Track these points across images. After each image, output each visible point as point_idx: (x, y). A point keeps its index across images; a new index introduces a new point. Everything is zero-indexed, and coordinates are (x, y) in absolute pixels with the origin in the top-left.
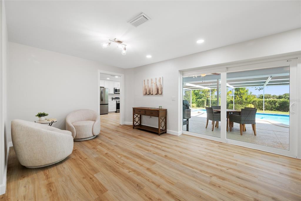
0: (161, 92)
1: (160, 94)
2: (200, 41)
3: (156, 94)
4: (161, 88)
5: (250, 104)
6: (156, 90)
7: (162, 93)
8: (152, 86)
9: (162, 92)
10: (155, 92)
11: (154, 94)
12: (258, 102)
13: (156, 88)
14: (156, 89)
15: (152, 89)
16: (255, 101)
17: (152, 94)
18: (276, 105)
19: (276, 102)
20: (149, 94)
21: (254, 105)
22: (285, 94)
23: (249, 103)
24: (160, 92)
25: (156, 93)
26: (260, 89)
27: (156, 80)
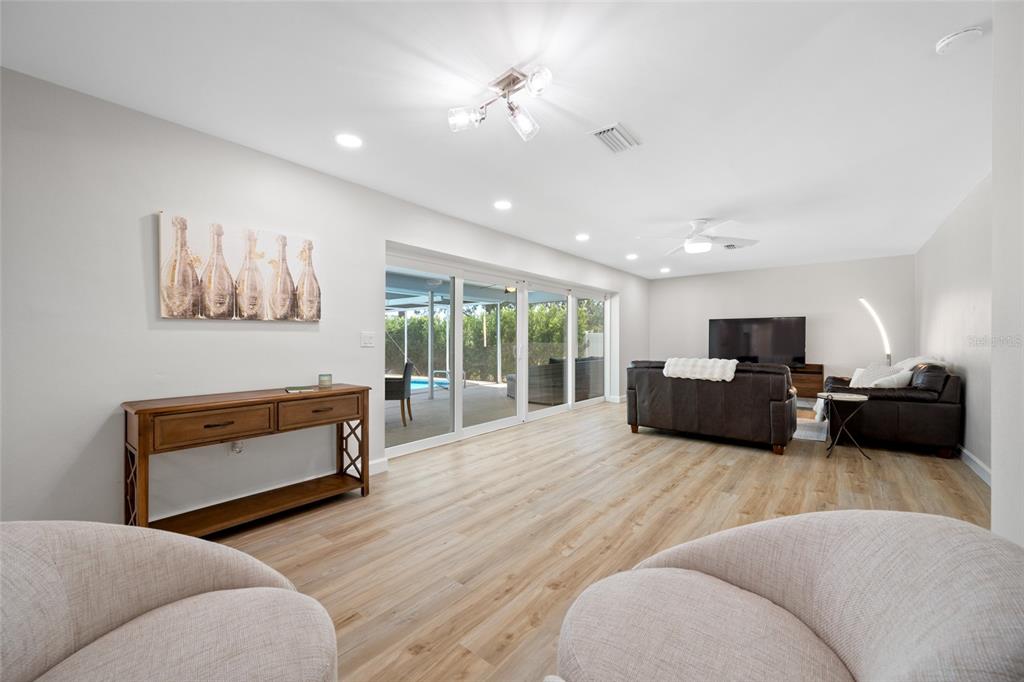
0: (314, 311)
1: (307, 321)
3: (285, 318)
4: (311, 293)
6: (279, 297)
7: (319, 317)
8: (253, 270)
9: (319, 311)
10: (272, 304)
11: (268, 315)
13: (279, 287)
14: (284, 291)
15: (254, 288)
17: (254, 318)
20: (226, 316)
24: (305, 309)
25: (281, 312)
27: (285, 245)
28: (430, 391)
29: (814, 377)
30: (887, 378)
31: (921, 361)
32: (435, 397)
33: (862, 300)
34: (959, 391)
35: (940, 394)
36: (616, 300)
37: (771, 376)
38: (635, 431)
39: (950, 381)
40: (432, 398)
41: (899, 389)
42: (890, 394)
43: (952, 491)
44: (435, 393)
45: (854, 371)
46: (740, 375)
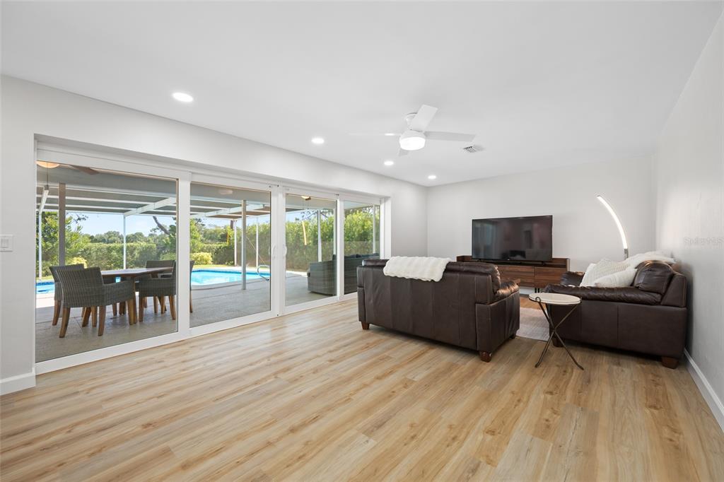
2: (183, 97)
5: (78, 256)
12: (97, 252)
16: (88, 249)
18: (135, 255)
19: (135, 249)
21: (85, 259)
22: (109, 233)
23: (75, 255)
26: (79, 219)
28: (242, 283)
29: (558, 270)
30: (610, 276)
31: (648, 257)
32: (247, 287)
33: (599, 198)
34: (684, 293)
35: (663, 295)
36: (389, 204)
37: (476, 277)
38: (366, 327)
39: (673, 282)
40: (244, 289)
41: (619, 289)
42: (607, 294)
43: (666, 433)
44: (247, 285)
45: (589, 265)
46: (449, 274)
